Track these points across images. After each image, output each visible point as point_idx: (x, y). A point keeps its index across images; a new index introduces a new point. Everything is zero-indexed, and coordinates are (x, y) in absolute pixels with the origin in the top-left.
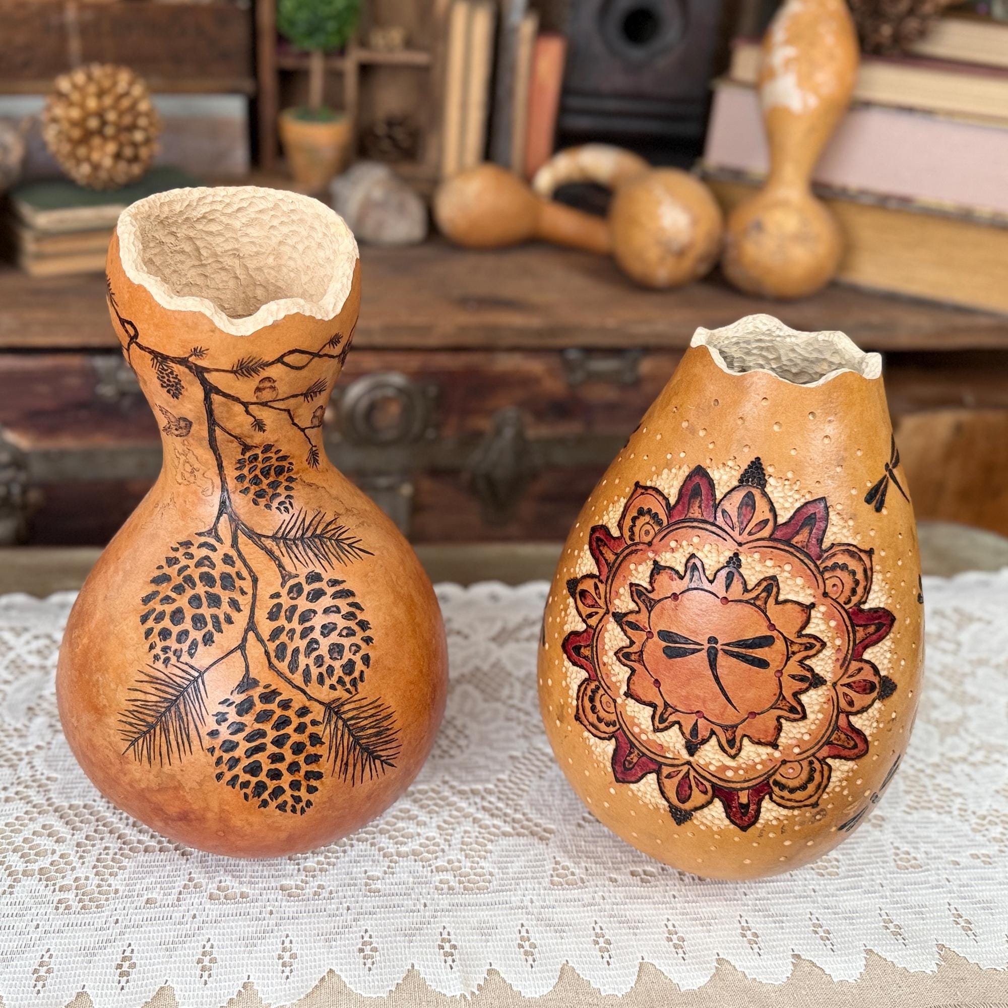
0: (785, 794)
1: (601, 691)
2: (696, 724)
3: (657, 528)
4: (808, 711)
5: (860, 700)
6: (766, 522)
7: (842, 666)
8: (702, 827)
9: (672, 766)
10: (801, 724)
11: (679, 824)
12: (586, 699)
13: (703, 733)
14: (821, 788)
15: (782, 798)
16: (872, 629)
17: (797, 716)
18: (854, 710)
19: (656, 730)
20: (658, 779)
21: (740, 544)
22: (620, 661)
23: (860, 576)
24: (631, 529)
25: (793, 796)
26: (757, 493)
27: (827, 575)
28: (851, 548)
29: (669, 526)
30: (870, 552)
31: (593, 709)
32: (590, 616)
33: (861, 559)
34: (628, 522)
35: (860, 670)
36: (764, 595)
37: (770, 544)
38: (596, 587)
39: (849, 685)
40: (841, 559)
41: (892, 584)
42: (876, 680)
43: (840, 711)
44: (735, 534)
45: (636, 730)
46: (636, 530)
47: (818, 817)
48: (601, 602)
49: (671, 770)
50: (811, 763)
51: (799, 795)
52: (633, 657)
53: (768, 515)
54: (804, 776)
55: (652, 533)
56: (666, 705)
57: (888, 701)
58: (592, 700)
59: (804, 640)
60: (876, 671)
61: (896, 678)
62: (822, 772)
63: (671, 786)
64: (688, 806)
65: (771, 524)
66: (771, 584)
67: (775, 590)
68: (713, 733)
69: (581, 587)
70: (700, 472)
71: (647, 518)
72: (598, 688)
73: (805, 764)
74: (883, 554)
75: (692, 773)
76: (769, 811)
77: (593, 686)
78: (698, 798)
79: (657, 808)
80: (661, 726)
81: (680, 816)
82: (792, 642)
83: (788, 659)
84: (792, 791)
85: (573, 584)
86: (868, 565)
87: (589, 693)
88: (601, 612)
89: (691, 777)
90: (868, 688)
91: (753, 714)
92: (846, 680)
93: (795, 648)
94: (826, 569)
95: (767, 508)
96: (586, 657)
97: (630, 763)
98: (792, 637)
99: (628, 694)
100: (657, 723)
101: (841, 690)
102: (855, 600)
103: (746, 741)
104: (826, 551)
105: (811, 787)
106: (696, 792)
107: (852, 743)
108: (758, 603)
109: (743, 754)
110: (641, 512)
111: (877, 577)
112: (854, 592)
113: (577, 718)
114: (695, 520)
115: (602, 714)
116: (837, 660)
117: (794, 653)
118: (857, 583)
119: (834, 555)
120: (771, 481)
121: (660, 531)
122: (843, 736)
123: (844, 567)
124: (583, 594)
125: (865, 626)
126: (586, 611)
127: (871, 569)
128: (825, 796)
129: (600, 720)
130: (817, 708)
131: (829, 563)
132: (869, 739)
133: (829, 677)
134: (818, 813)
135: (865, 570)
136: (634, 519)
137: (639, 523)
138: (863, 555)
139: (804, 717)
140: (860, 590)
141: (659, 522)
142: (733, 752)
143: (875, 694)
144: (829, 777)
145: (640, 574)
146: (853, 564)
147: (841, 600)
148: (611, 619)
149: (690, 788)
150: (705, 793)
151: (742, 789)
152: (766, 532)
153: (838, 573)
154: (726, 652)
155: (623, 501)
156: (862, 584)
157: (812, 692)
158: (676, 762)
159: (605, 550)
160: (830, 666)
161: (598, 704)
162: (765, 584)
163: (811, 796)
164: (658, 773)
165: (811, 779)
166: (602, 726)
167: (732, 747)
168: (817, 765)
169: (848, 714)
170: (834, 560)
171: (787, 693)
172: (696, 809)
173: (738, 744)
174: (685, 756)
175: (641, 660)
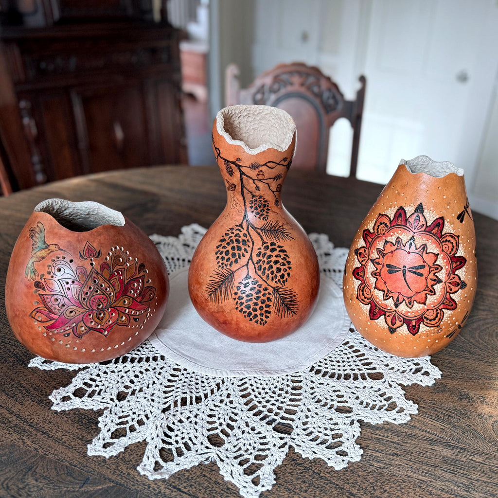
0: (428, 321)
1: (366, 287)
2: (398, 297)
3: (386, 228)
4: (436, 292)
5: (454, 289)
6: (423, 225)
7: (448, 276)
8: (400, 335)
9: (390, 312)
10: (434, 296)
11: (392, 333)
12: (361, 291)
13: (401, 300)
14: (441, 320)
15: (427, 323)
16: (458, 263)
17: (432, 293)
18: (452, 292)
19: (385, 300)
20: (385, 317)
21: (414, 233)
22: (373, 276)
23: (454, 244)
24: (377, 230)
25: (431, 322)
26: (420, 215)
27: (443, 244)
28: (452, 235)
29: (391, 227)
30: (458, 237)
31: (363, 294)
32: (363, 261)
33: (455, 239)
34: (376, 227)
35: (454, 278)
36: (422, 250)
37: (425, 233)
38: (365, 251)
39: (450, 283)
40: (448, 238)
41: (466, 248)
42: (459, 282)
43: (447, 292)
44: (413, 229)
45: (378, 300)
46: (379, 230)
47: (439, 331)
48: (366, 256)
49: (389, 313)
50: (437, 310)
51: (433, 322)
52: (377, 274)
53: (424, 223)
54: (435, 315)
55: (385, 230)
56: (388, 290)
57: (463, 290)
58: (363, 291)
59: (435, 266)
60: (460, 279)
61: (467, 282)
62: (441, 314)
63: (389, 320)
64: (395, 327)
65: (425, 226)
66: (424, 247)
67: (426, 249)
68: (404, 300)
69: (359, 251)
70: (401, 208)
71: (383, 225)
72: (365, 286)
73: (435, 310)
74: (463, 237)
75: (396, 314)
76: (423, 328)
77: (363, 286)
78: (398, 323)
79: (384, 328)
80: (386, 298)
81: (392, 331)
82: (431, 267)
83: (430, 273)
84: (430, 320)
85: (356, 251)
86: (457, 241)
87: (362, 288)
88: (366, 259)
89: (396, 316)
90: (457, 284)
91: (417, 293)
92: (449, 281)
93: (432, 269)
94: (443, 242)
95: (424, 220)
96: (361, 276)
97: (375, 312)
98: (431, 265)
99: (375, 288)
100: (385, 297)
101: (447, 284)
102: (453, 253)
103: (415, 302)
104: (443, 235)
105: (437, 319)
106: (398, 321)
107: (451, 304)
108: (420, 253)
109: (414, 307)
110: (381, 224)
111: (461, 245)
112: (452, 250)
113: (357, 298)
114: (400, 225)
115: (366, 295)
116: (446, 274)
117: (432, 271)
118: (453, 247)
119: (446, 237)
120: (426, 211)
121: (387, 230)
122: (448, 301)
123: (449, 241)
124: (360, 254)
125: (456, 262)
126: (361, 260)
127: (458, 242)
128: (442, 323)
129: (365, 298)
130: (439, 290)
131: (444, 240)
132: (457, 303)
133: (444, 280)
134: (439, 330)
135: (456, 243)
136: (378, 226)
137: (380, 227)
138: (455, 237)
139: (435, 294)
140: (454, 249)
141: (387, 227)
142: (410, 306)
143: (459, 287)
144: (443, 316)
145: (380, 245)
146: (452, 240)
147: (448, 252)
148: (370, 261)
149: (396, 320)
150: (401, 321)
151: (413, 320)
152: (423, 229)
153: (447, 243)
154: (409, 271)
155: (375, 220)
156: (455, 247)
157: (438, 285)
158: (391, 311)
159: (368, 238)
160: (444, 276)
161: (364, 292)
162: (422, 247)
163: (437, 323)
164: (385, 315)
165: (437, 316)
166: (366, 300)
167: (410, 305)
168: (439, 311)
169: (450, 293)
170: (446, 239)
171: (429, 285)
172: (398, 328)
173: (412, 303)
174: (394, 308)
175: (380, 275)
